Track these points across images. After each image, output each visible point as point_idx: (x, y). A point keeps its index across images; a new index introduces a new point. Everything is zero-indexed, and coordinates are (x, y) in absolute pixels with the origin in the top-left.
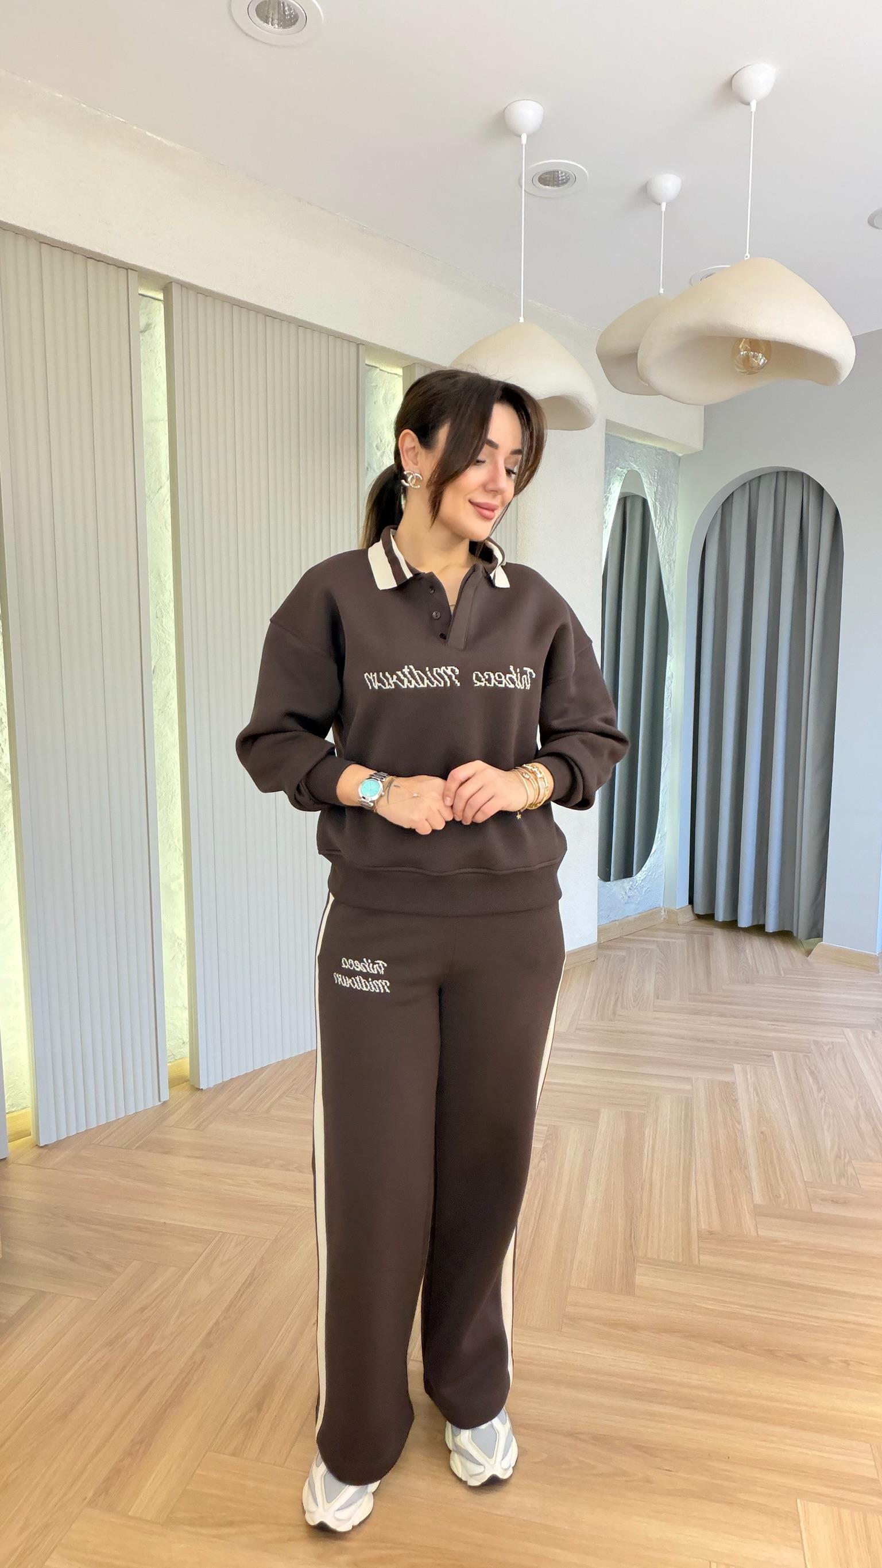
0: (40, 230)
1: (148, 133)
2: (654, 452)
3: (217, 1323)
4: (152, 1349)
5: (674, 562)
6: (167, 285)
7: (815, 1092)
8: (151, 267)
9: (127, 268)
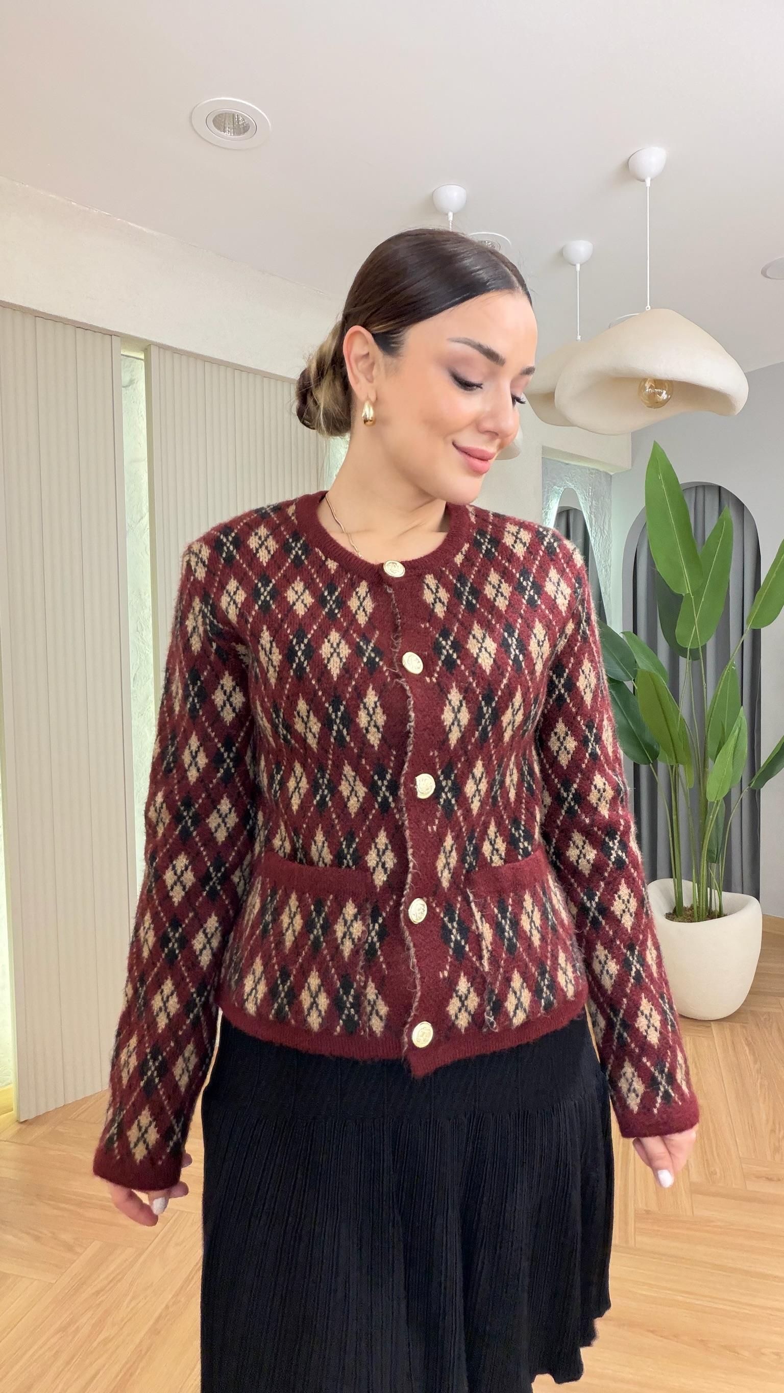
0: (33, 306)
1: (130, 223)
2: (587, 471)
3: (167, 1307)
4: (101, 1337)
5: (610, 567)
6: (146, 347)
7: (752, 1066)
8: (132, 333)
9: (111, 334)
